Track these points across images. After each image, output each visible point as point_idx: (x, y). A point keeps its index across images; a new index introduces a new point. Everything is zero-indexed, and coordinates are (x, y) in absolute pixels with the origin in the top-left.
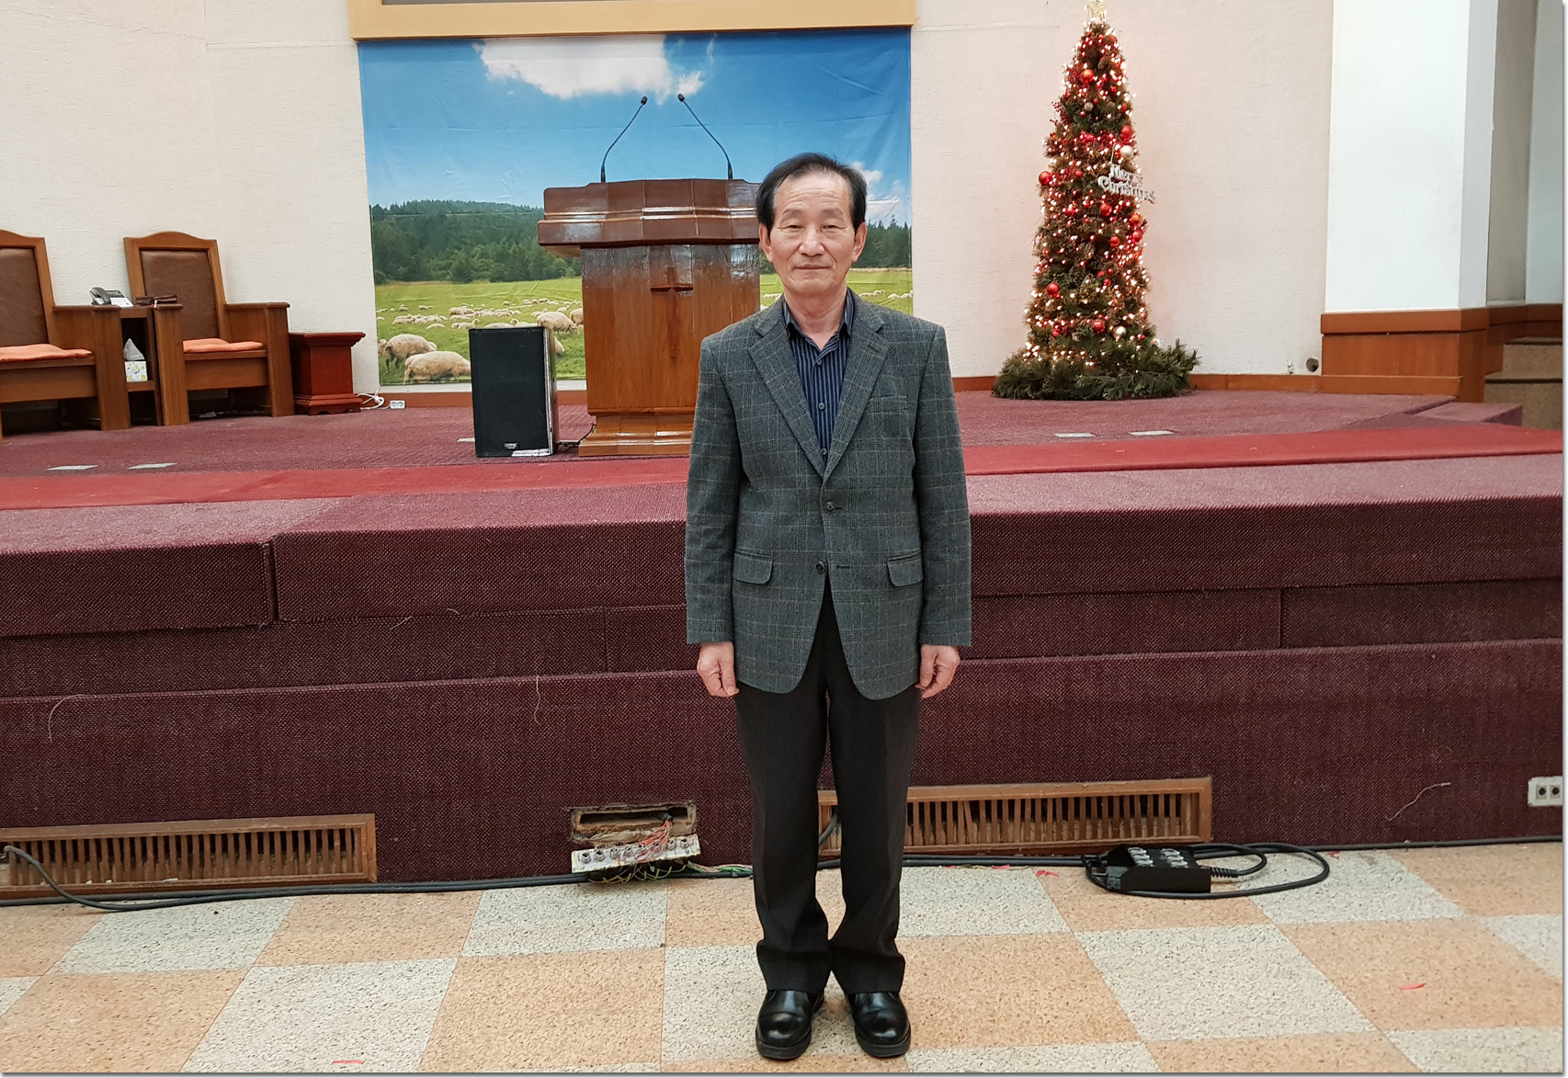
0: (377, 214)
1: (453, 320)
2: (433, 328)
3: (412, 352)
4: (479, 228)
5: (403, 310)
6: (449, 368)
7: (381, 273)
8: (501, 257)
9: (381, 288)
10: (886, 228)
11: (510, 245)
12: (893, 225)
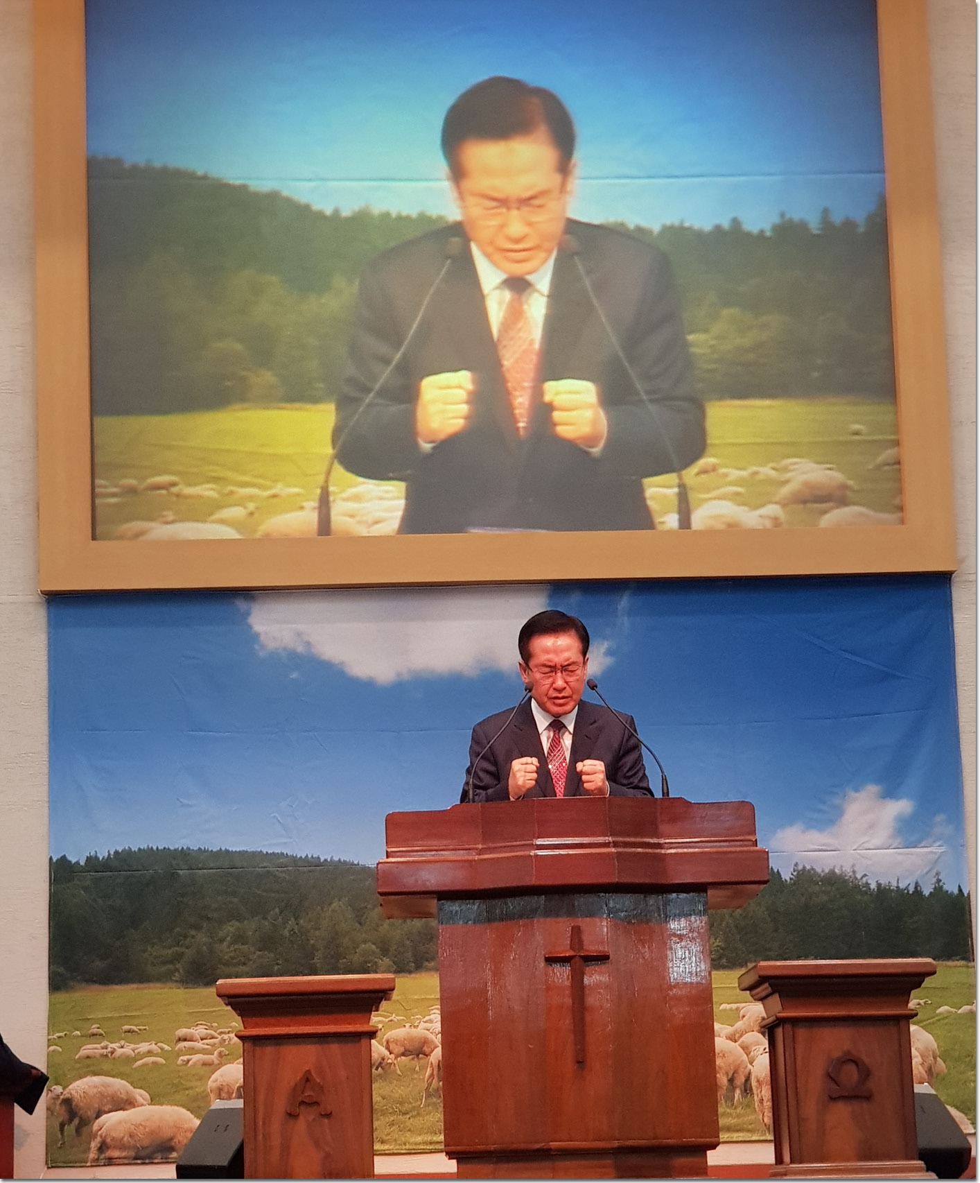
0: (61, 871)
1: (179, 1049)
2: (145, 1065)
3: (106, 1109)
4: (234, 894)
5: (96, 1035)
6: (168, 1133)
7: (61, 970)
8: (268, 942)
9: (62, 996)
10: (926, 892)
11: (285, 922)
12: (938, 890)
